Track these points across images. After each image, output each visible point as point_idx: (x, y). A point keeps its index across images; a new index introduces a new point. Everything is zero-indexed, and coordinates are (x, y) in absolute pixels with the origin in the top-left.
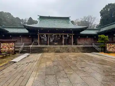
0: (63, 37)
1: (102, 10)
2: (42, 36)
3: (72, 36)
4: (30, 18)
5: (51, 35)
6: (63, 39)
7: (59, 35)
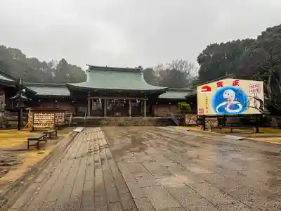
0: (130, 104)
1: (201, 54)
2: (95, 101)
3: (145, 102)
4: (63, 60)
5: (110, 100)
6: (130, 107)
7: (123, 100)
